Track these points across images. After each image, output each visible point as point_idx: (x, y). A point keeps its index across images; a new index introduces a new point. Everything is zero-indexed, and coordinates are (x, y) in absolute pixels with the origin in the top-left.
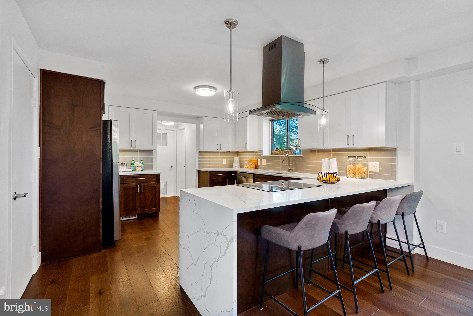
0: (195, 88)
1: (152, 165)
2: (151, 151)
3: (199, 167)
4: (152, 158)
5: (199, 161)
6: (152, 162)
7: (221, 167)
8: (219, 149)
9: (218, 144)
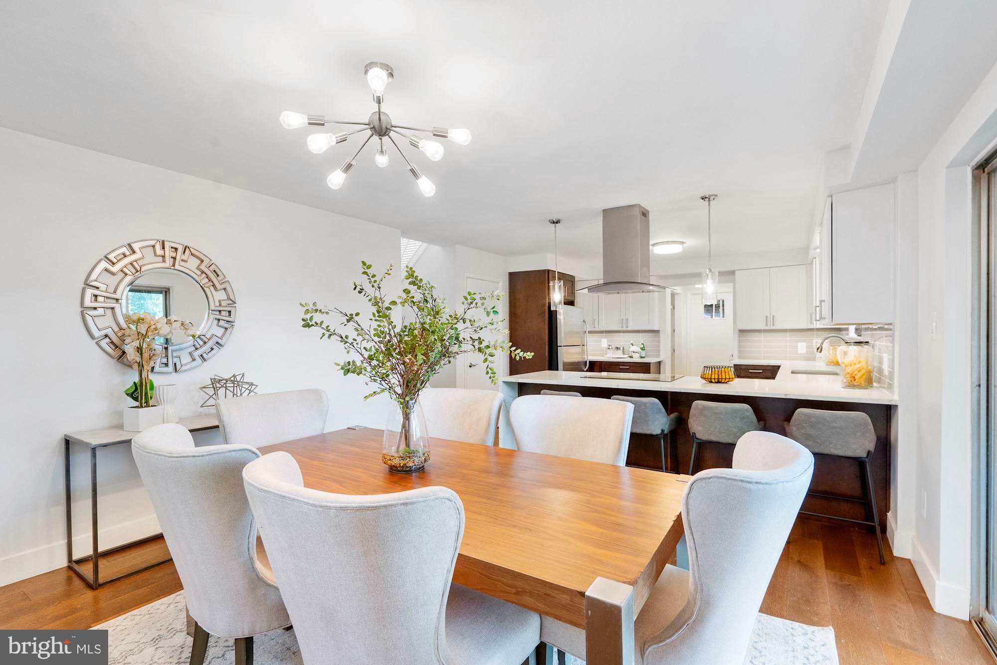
1: (659, 351)
2: (658, 331)
3: (740, 358)
4: (659, 341)
5: (740, 347)
6: (659, 346)
7: (791, 359)
8: (769, 325)
9: (769, 316)
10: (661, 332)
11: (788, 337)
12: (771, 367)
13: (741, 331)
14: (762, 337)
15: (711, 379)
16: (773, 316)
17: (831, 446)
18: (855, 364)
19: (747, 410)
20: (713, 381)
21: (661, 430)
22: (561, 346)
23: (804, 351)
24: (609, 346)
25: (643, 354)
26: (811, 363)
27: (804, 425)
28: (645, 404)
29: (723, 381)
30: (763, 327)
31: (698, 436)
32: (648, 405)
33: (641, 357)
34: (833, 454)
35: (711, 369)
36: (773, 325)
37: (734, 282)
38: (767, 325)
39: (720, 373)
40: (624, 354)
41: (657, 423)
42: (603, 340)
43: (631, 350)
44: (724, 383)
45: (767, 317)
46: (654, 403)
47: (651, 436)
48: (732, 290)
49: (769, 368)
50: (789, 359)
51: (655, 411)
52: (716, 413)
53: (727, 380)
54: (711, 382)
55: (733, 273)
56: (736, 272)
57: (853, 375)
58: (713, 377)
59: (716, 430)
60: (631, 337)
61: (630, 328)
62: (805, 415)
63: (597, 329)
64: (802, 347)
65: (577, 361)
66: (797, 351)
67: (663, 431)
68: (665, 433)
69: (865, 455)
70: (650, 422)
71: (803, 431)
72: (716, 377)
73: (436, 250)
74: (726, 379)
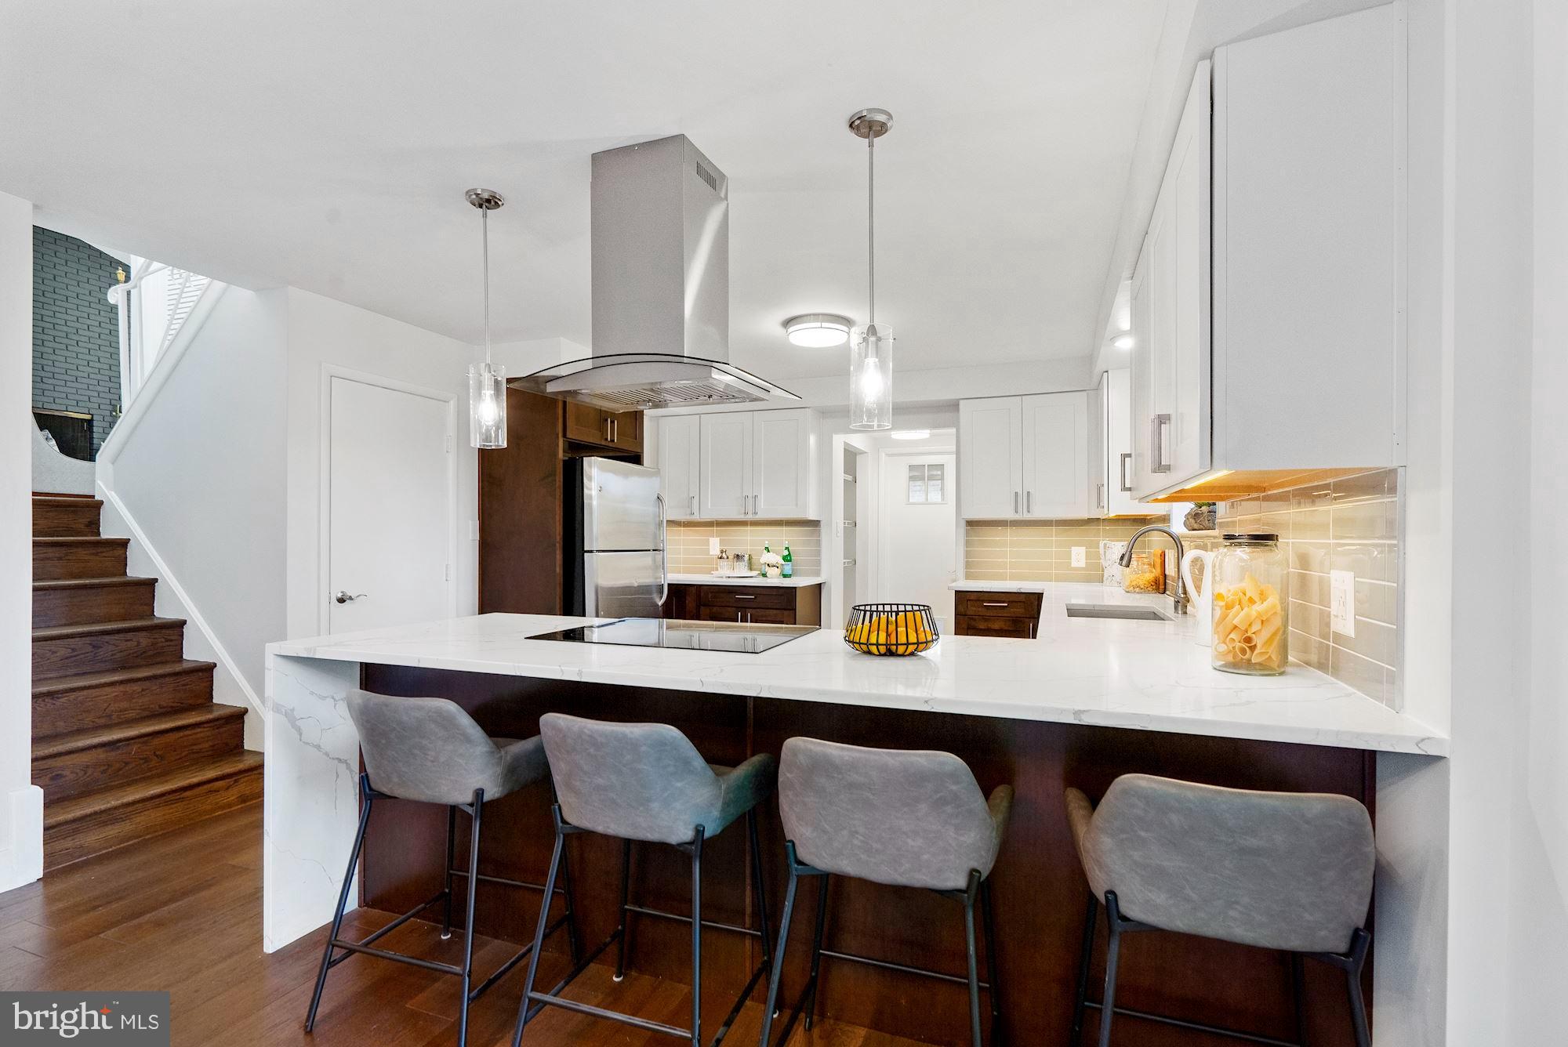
0: (787, 323)
1: (819, 563)
2: (815, 524)
3: (968, 576)
4: (818, 543)
5: (968, 554)
6: (818, 553)
7: (1059, 579)
8: (1020, 509)
9: (1020, 493)
10: (822, 524)
11: (1054, 536)
12: (1023, 596)
13: (971, 523)
14: (1009, 535)
15: (868, 644)
16: (1028, 492)
17: (1232, 913)
18: (1251, 601)
19: (953, 776)
20: (874, 649)
21: (692, 826)
22: (591, 552)
23: (1082, 564)
24: (722, 552)
25: (788, 569)
26: (1095, 587)
27: (1143, 834)
28: (633, 745)
29: (901, 649)
30: (1008, 514)
31: (803, 854)
32: (643, 748)
33: (785, 576)
34: (1238, 940)
35: (868, 614)
36: (1029, 512)
37: (956, 424)
38: (1017, 512)
39: (892, 628)
40: (751, 569)
41: (678, 805)
42: (712, 540)
43: (762, 561)
44: (903, 655)
45: (1016, 493)
46: (662, 744)
47: (663, 847)
48: (954, 448)
49: (1022, 598)
50: (1057, 580)
51: (671, 769)
52: (852, 786)
53: (911, 648)
54: (869, 653)
55: (954, 406)
56: (962, 403)
57: (1249, 634)
58: (873, 640)
59: (856, 842)
60: (767, 535)
61: (761, 516)
62: (1148, 798)
63: (696, 517)
64: (1078, 556)
65: (636, 585)
66: (1071, 564)
67: (699, 831)
68: (707, 835)
69: (1342, 946)
70: (655, 806)
71: (1136, 855)
72: (882, 639)
73: (242, 298)
74: (908, 644)
